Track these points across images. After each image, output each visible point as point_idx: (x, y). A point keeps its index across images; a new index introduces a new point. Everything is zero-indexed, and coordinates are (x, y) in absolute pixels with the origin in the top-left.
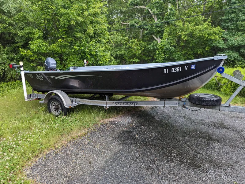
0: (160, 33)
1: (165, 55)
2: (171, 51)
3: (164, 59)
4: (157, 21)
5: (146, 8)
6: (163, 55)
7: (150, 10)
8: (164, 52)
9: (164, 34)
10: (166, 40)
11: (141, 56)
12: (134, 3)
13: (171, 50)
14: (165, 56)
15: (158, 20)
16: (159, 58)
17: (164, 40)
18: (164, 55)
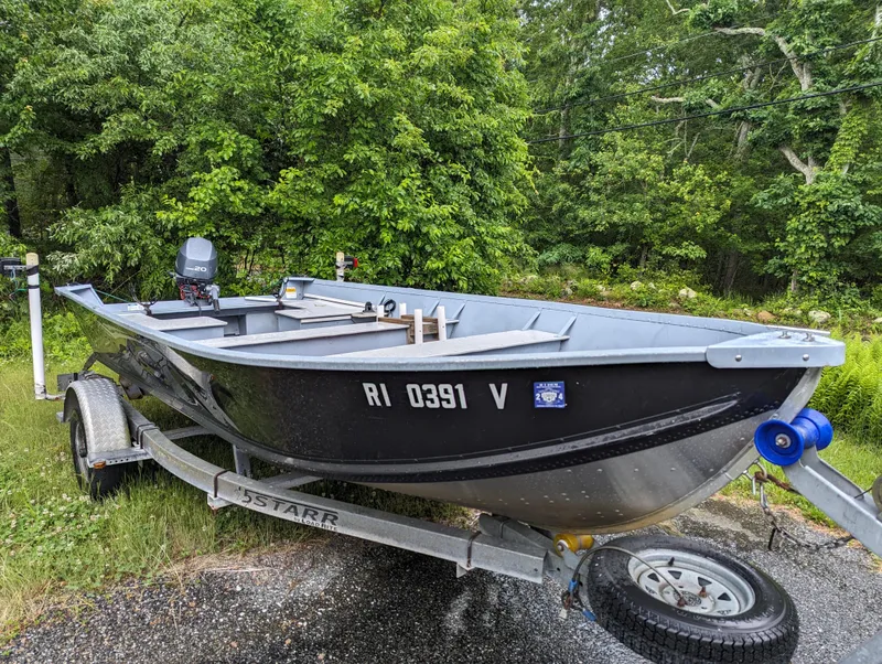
0: (820, 141)
1: (829, 237)
2: (860, 223)
3: (823, 254)
4: (810, 86)
5: (764, 33)
6: (819, 240)
7: (780, 41)
8: (824, 226)
9: (836, 147)
10: (844, 173)
11: (720, 236)
12: (712, 16)
13: (861, 217)
14: (828, 242)
15: (814, 82)
16: (798, 251)
17: (831, 173)
18: (822, 237)
